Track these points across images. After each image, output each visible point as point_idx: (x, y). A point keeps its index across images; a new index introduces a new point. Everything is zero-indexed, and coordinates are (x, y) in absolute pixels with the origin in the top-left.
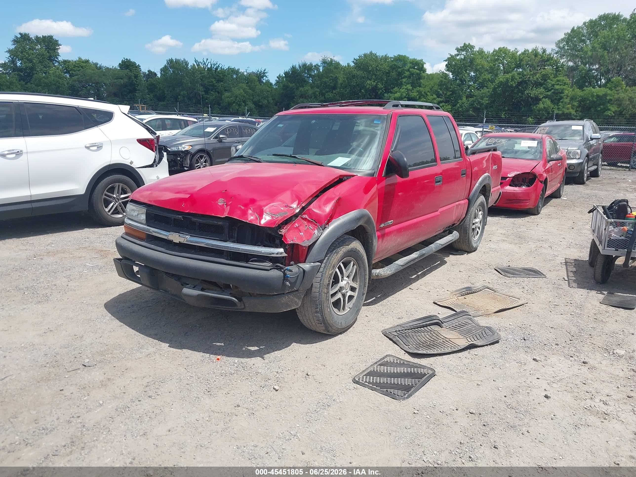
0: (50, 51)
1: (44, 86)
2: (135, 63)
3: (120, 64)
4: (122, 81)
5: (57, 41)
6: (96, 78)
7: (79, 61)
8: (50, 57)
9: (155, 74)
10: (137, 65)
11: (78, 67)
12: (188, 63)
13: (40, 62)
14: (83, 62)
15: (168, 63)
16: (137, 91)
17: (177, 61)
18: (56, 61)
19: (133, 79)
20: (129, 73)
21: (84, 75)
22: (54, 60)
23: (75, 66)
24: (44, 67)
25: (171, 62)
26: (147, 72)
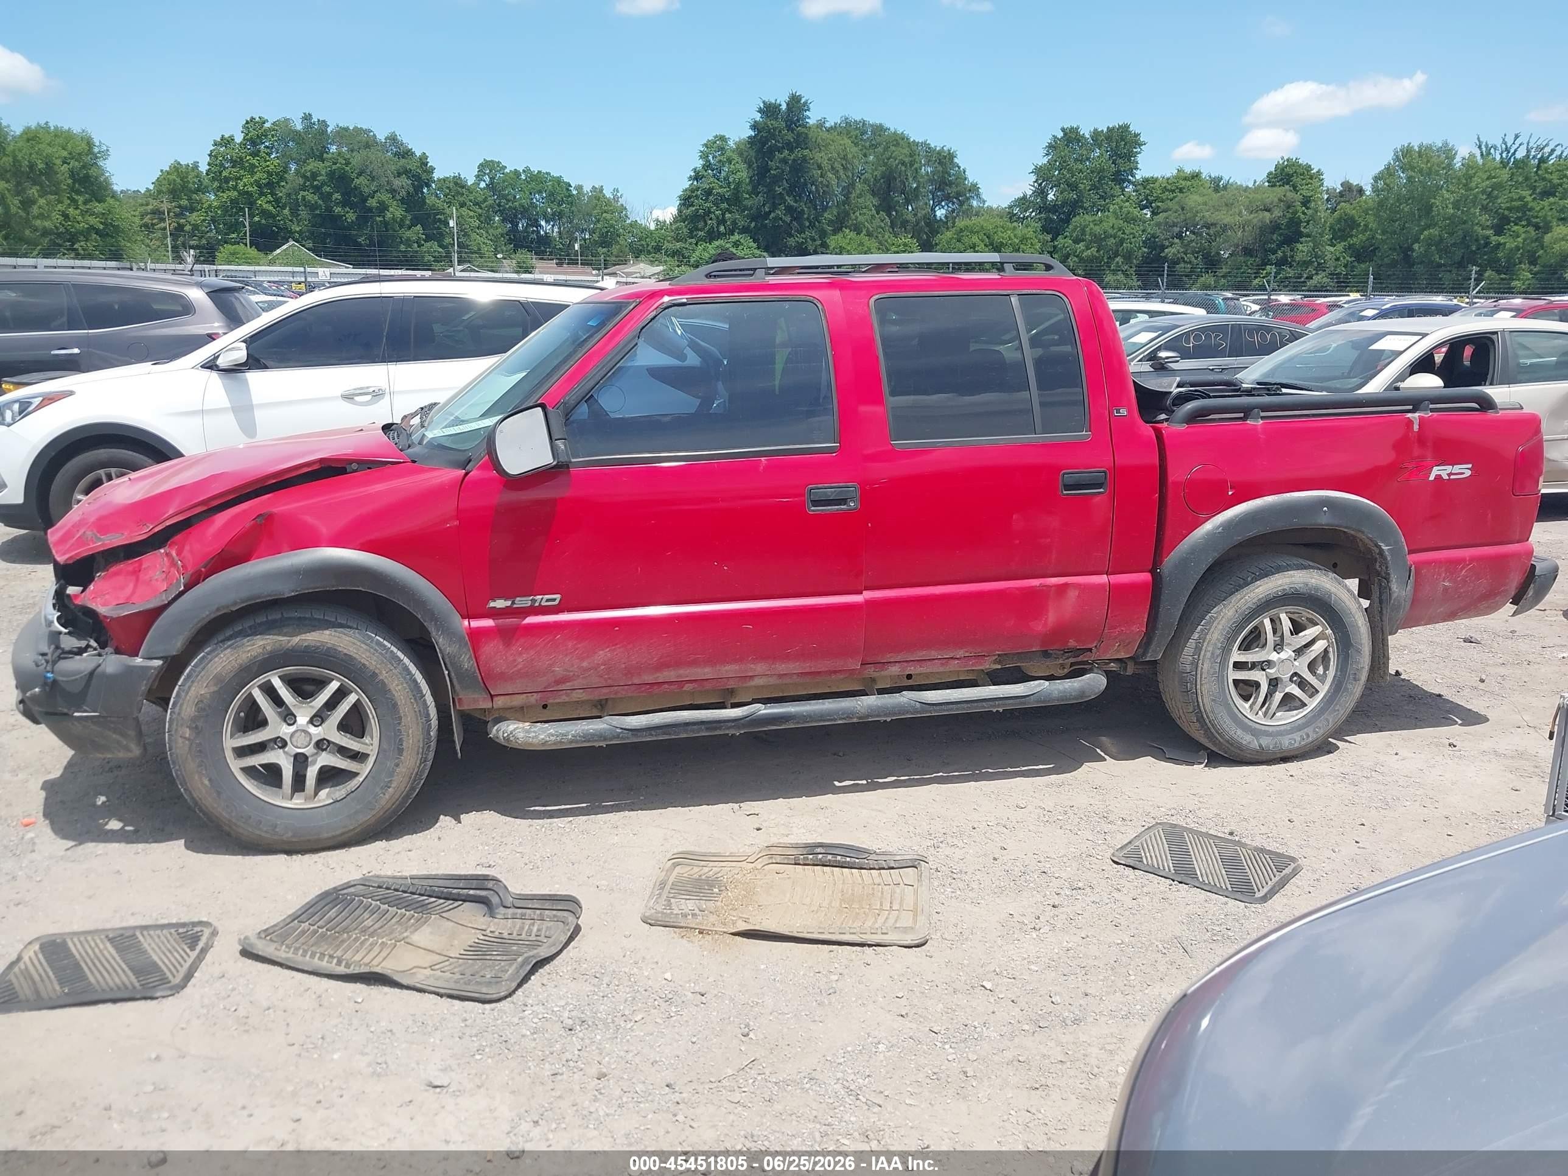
0: (1119, 161)
1: (1091, 241)
2: (1310, 166)
3: (1270, 173)
4: (1267, 214)
5: (1137, 135)
6: (1207, 214)
7: (1177, 177)
8: (1118, 173)
9: (1361, 191)
10: (1314, 171)
11: (1173, 191)
12: (1456, 154)
13: (1094, 187)
14: (1185, 179)
15: (1397, 156)
16: (1303, 239)
17: (1425, 153)
18: (1129, 181)
19: (1299, 208)
20: (1288, 194)
21: (1183, 209)
22: (1124, 181)
23: (1165, 189)
24: (1102, 197)
25: (1407, 152)
26: (1340, 186)
